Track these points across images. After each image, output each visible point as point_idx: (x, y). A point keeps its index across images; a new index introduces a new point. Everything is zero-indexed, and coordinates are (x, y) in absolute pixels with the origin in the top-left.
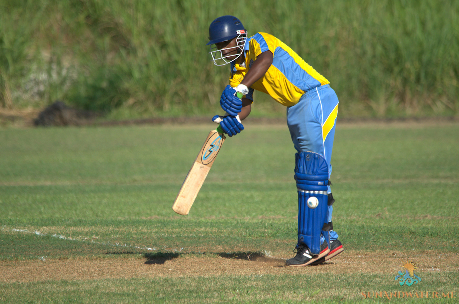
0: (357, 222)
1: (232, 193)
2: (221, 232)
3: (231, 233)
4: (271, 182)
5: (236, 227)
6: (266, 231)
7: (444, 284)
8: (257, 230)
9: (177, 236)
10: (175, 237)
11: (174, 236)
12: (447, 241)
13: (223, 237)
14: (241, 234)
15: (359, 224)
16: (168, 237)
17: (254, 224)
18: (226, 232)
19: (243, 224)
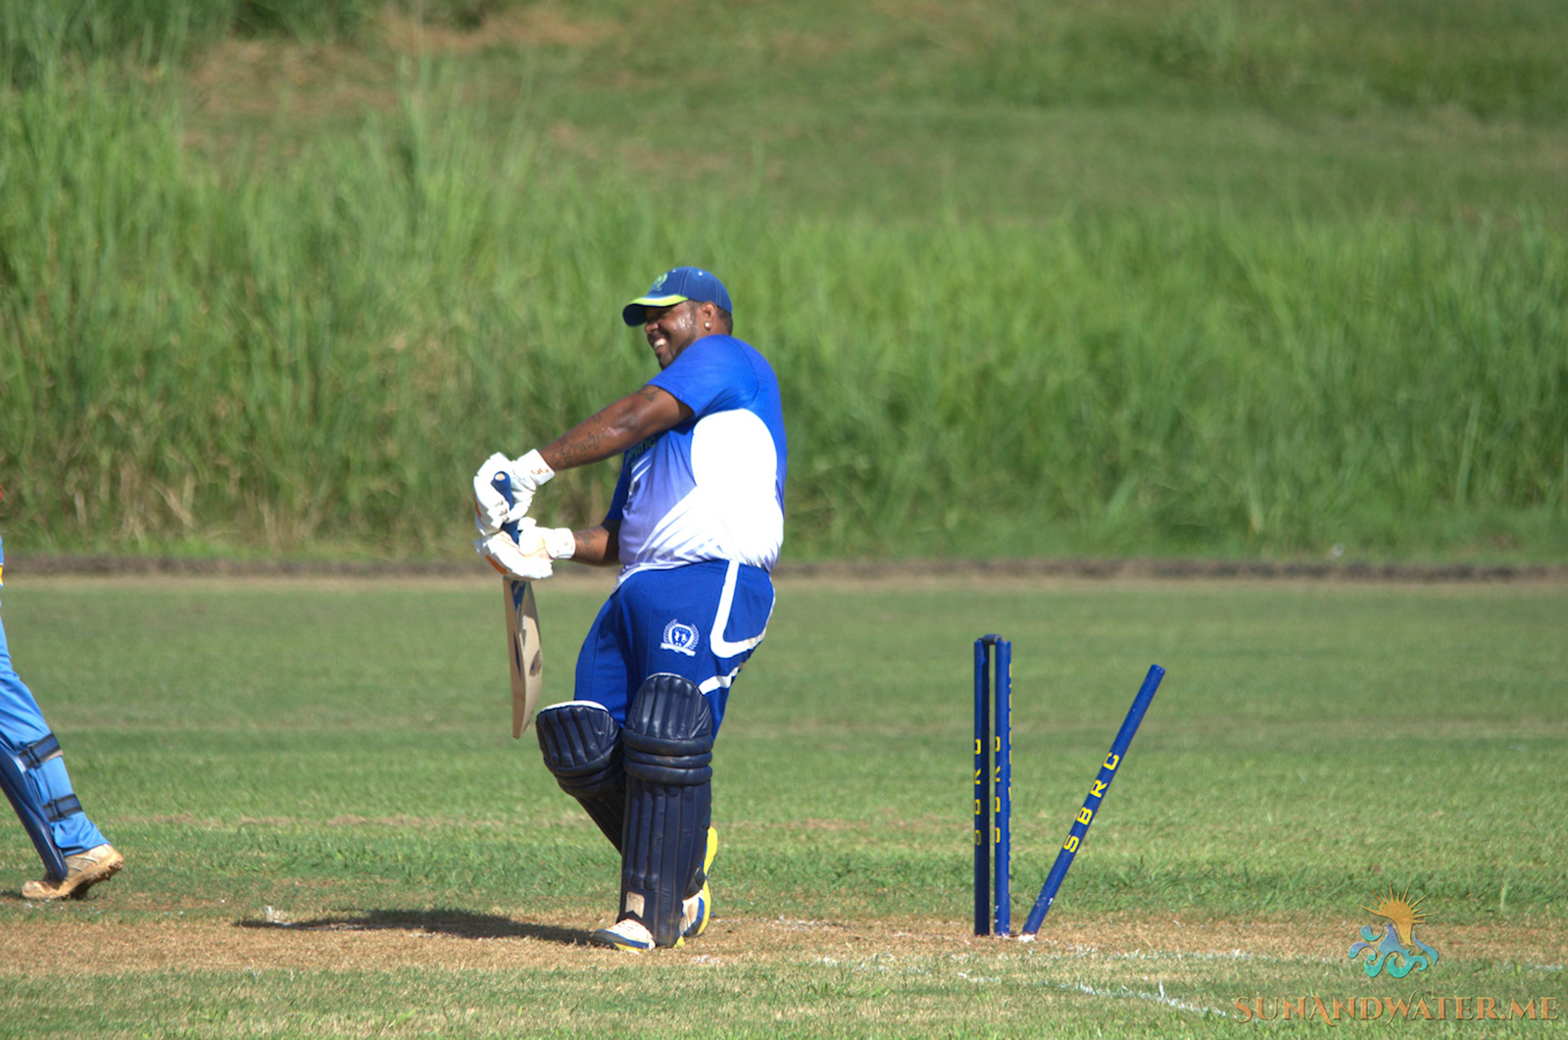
0: (495, 835)
1: (156, 756)
2: (147, 860)
3: (172, 860)
4: (253, 728)
5: (181, 843)
6: (263, 855)
7: (735, 997)
8: (239, 853)
9: (31, 868)
10: (25, 870)
11: (23, 867)
12: (732, 886)
13: (150, 870)
14: (199, 864)
15: (501, 840)
16: (6, 869)
17: (229, 837)
18: (158, 858)
19: (200, 836)
